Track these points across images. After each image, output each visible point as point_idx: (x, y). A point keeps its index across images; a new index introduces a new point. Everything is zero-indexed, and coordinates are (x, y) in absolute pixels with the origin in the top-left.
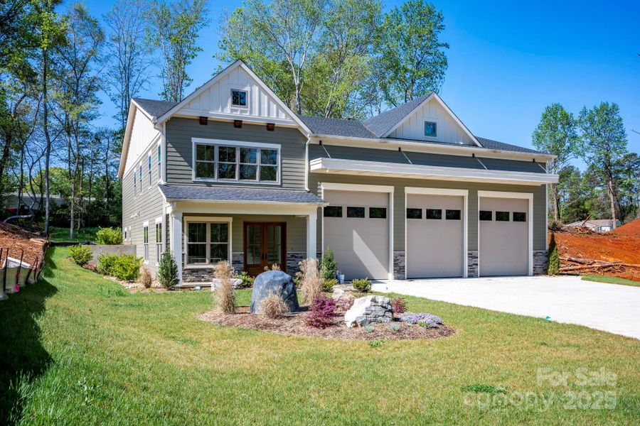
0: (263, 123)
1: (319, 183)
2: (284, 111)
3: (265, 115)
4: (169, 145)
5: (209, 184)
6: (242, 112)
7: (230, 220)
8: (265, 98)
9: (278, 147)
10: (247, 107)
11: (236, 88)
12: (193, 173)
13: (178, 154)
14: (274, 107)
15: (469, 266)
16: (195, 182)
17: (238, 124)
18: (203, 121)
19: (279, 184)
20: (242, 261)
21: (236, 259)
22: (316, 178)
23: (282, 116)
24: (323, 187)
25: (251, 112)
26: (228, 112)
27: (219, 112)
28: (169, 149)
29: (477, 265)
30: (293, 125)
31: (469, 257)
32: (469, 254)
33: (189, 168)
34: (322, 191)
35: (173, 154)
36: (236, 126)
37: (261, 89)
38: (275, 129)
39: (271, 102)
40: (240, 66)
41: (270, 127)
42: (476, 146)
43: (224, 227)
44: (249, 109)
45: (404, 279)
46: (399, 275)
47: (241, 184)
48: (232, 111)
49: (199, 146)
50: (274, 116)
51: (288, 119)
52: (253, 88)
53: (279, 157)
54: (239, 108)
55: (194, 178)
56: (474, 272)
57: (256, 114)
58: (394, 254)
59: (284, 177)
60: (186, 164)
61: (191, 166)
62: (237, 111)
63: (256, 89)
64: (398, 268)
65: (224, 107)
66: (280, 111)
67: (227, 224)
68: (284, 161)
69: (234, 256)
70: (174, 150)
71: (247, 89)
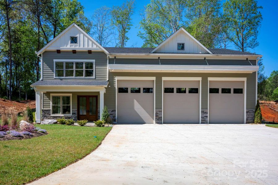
0: (87, 50)
1: (114, 77)
2: (95, 44)
3: (86, 46)
4: (44, 63)
5: (61, 79)
6: (75, 46)
7: (71, 95)
8: (86, 39)
9: (94, 61)
10: (78, 44)
11: (73, 35)
12: (54, 75)
13: (48, 67)
14: (90, 43)
15: (202, 117)
16: (55, 79)
17: (74, 52)
18: (59, 51)
19: (94, 78)
20: (76, 113)
21: (74, 112)
22: (113, 75)
23: (95, 47)
24: (116, 78)
25: (80, 46)
26: (69, 47)
27: (65, 47)
28: (44, 65)
29: (207, 117)
30: (100, 50)
31: (202, 113)
32: (202, 111)
33: (53, 73)
34: (116, 81)
35: (45, 67)
36: (73, 53)
37: (84, 35)
38: (92, 53)
39: (89, 40)
40: (74, 25)
41: (90, 52)
42: (209, 53)
43: (68, 98)
44: (78, 45)
45: (161, 123)
46: (158, 121)
47: (76, 79)
48: (71, 46)
49: (57, 63)
50: (90, 47)
51: (98, 48)
52: (80, 35)
53: (94, 66)
54: (74, 45)
55: (55, 77)
56: (205, 120)
57: (82, 47)
58: (156, 110)
59: (96, 75)
60: (51, 71)
61: (53, 72)
62: (73, 46)
63: (82, 35)
64: (158, 118)
65: (67, 45)
66: (93, 44)
67: (70, 97)
68: (96, 67)
69: (72, 111)
70: (46, 65)
71: (78, 36)
